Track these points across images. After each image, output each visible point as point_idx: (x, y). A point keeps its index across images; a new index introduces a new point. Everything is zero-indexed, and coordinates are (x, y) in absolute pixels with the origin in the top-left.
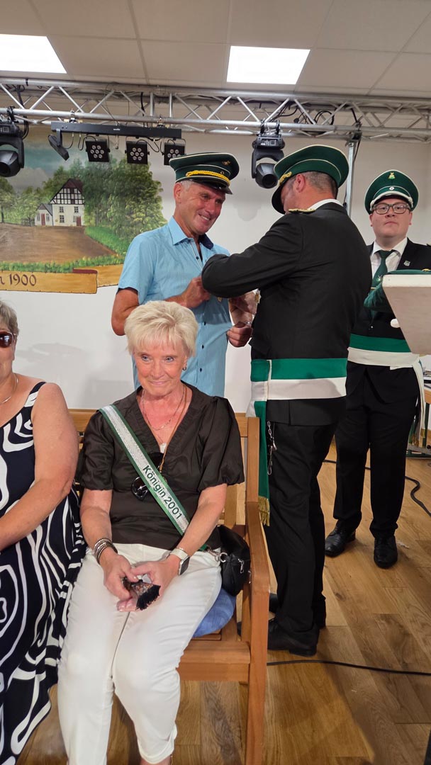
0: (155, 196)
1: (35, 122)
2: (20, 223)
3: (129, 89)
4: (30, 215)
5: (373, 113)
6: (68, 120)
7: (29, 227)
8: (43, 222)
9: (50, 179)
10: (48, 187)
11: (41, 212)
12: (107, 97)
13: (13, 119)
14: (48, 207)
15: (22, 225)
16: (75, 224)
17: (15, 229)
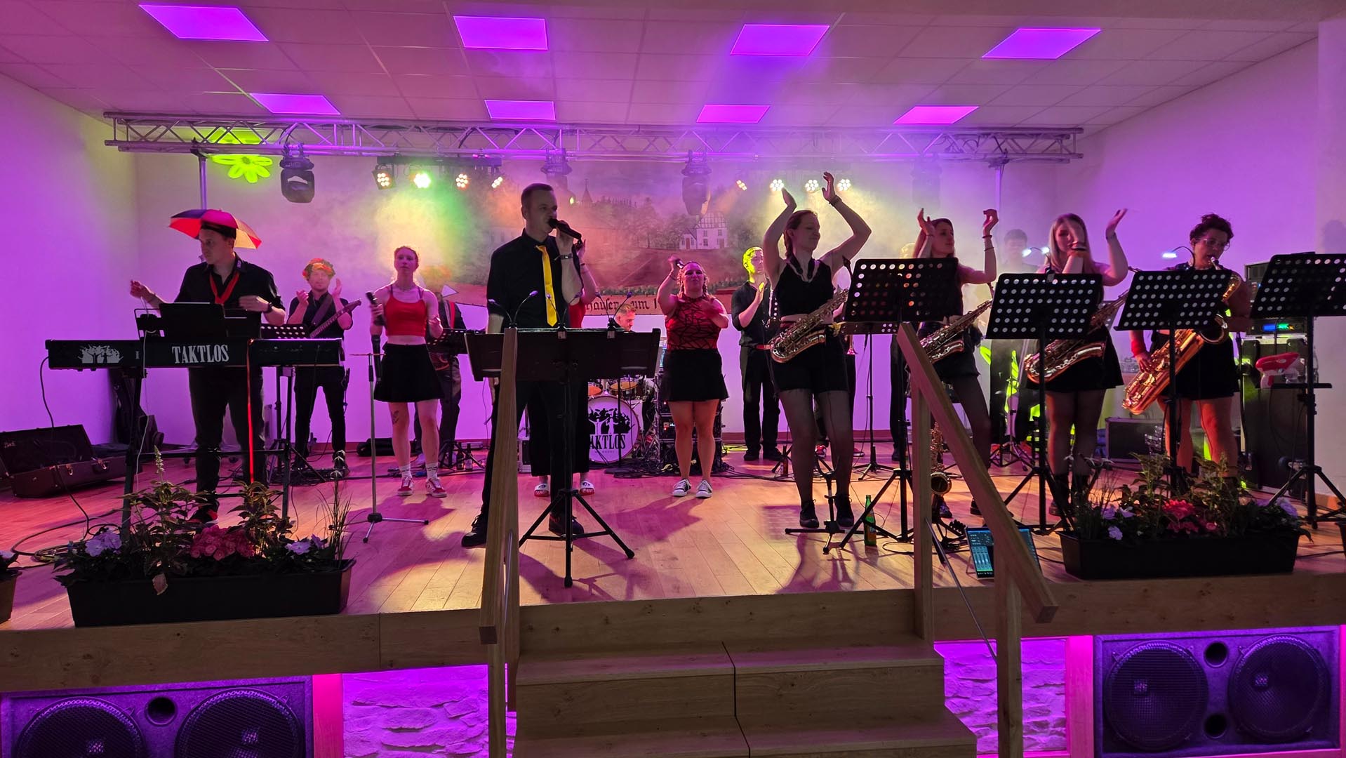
2: (665, 247)
4: (675, 239)
5: (1012, 139)
8: (688, 246)
11: (686, 236)
14: (693, 231)
15: (667, 249)
16: (718, 247)
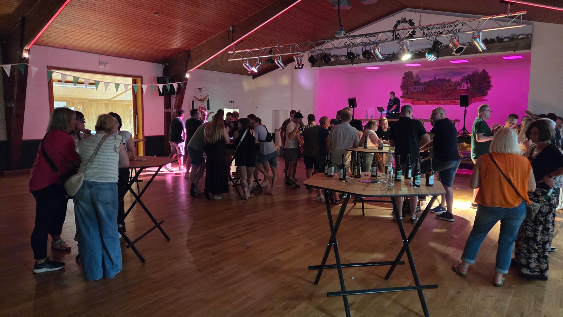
16: (467, 88)
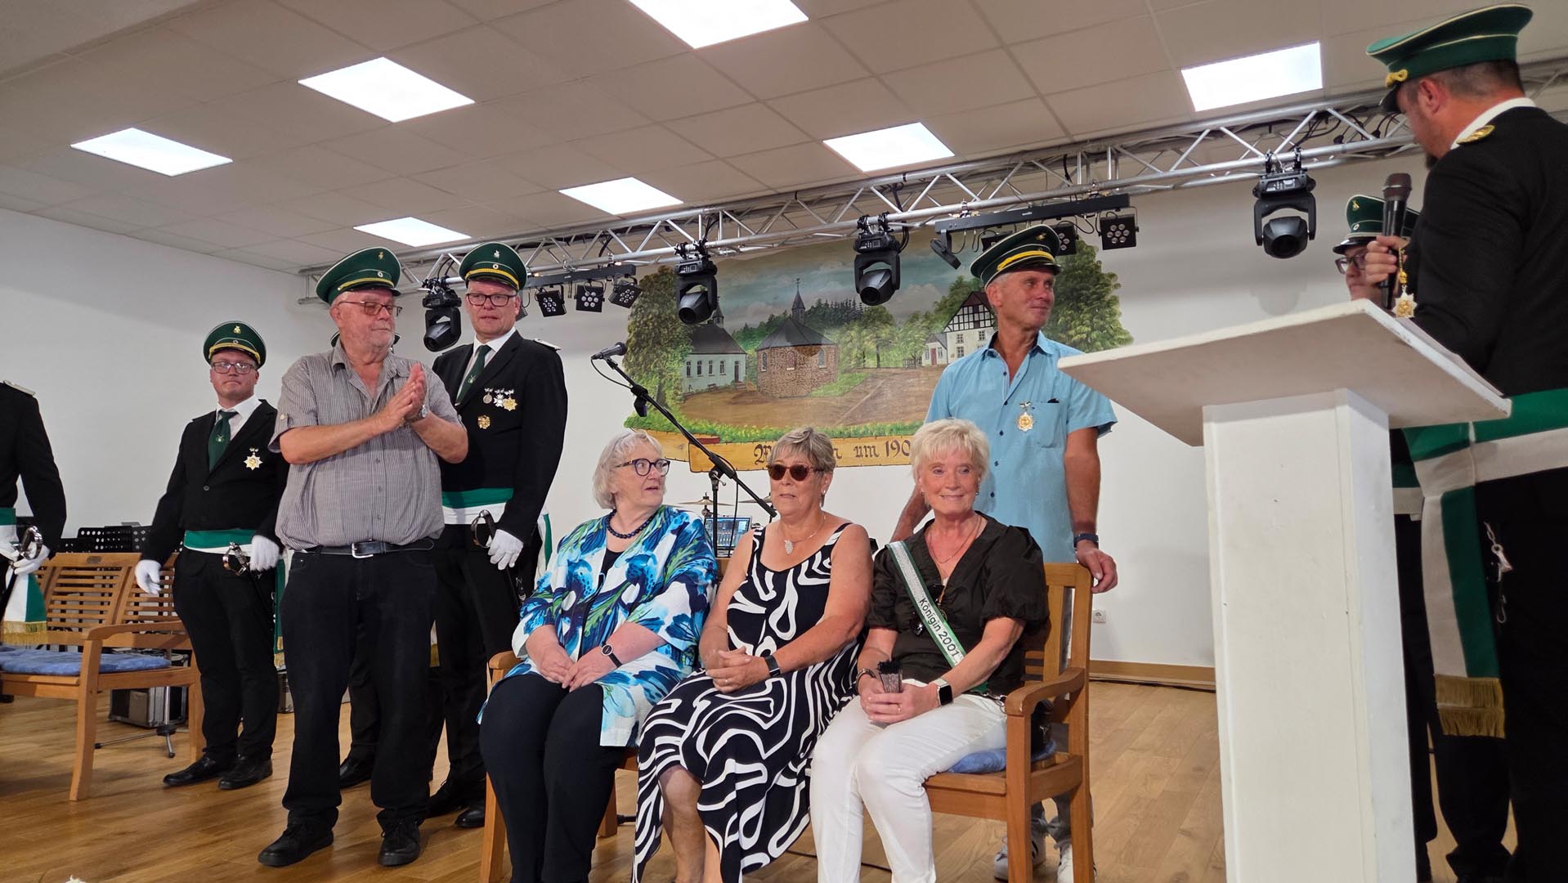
0: (1108, 297)
1: (917, 225)
2: (901, 365)
3: (1044, 155)
4: (916, 352)
6: (958, 215)
7: (914, 370)
8: (934, 360)
9: (944, 297)
10: (941, 308)
11: (931, 345)
12: (1012, 172)
13: (886, 228)
14: (941, 337)
15: (903, 368)
17: (894, 374)
